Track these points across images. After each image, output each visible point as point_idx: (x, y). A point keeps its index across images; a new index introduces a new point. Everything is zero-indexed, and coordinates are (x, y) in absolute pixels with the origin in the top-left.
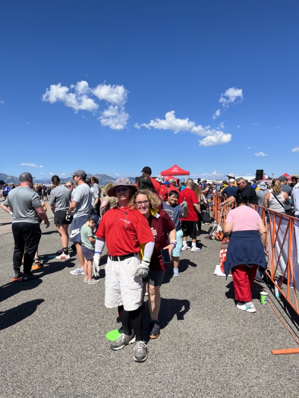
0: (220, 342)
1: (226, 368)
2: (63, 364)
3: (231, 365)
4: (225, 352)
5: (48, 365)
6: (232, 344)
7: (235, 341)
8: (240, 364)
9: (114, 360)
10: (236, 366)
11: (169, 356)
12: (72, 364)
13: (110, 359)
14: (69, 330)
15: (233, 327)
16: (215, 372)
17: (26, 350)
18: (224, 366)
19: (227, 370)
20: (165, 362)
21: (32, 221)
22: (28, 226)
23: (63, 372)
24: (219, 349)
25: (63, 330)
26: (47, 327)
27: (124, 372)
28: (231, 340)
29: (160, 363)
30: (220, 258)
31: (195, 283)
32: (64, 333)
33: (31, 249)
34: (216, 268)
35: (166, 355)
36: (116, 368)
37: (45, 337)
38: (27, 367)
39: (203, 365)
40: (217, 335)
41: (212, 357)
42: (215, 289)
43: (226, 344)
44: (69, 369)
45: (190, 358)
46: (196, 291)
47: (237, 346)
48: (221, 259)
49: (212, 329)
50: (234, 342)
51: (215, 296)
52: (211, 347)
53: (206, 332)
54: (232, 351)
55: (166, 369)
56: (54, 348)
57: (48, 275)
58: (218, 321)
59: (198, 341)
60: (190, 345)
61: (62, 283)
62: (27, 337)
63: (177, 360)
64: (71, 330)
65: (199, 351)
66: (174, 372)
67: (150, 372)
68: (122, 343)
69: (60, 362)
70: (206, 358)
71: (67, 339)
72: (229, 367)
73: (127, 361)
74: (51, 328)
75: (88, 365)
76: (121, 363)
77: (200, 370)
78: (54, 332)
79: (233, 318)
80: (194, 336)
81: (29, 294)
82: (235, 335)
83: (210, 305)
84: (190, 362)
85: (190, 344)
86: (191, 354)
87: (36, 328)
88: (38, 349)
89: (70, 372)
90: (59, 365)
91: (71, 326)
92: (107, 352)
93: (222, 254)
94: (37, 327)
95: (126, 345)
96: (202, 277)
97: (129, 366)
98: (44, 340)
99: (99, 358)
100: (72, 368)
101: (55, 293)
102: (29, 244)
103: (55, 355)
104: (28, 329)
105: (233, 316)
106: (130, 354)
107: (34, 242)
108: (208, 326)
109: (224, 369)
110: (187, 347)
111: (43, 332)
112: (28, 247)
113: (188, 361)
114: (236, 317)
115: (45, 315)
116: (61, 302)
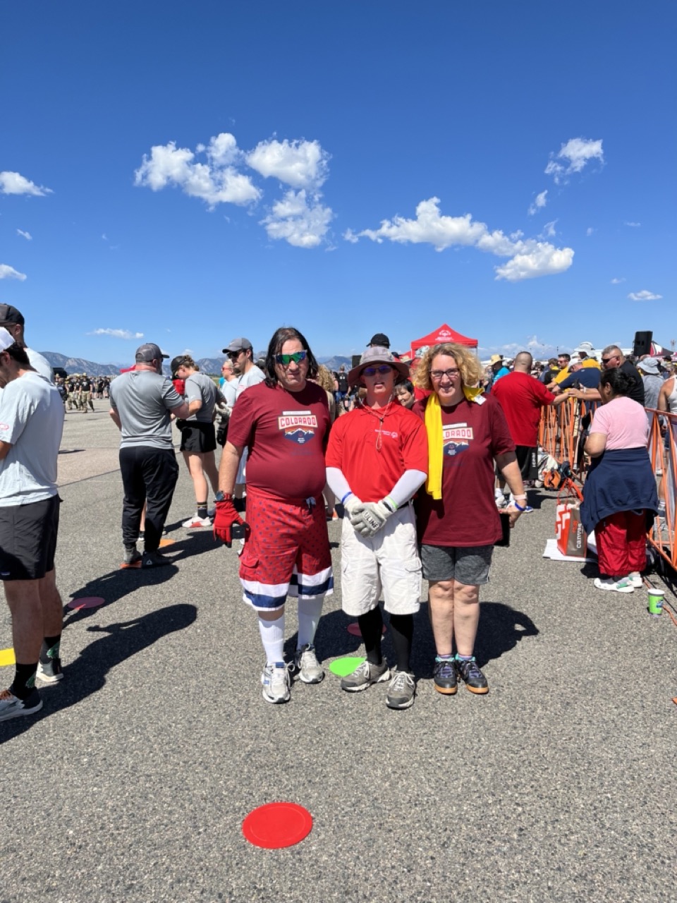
0: (565, 682)
1: (579, 727)
2: (253, 714)
3: (590, 721)
4: (575, 699)
5: (223, 715)
6: (588, 687)
7: (596, 680)
8: (608, 721)
9: (351, 709)
10: (599, 725)
11: (461, 703)
12: (270, 713)
13: (343, 707)
14: (253, 656)
15: (591, 655)
16: (556, 733)
17: (176, 690)
18: (575, 723)
19: (581, 730)
20: (453, 715)
21: (160, 444)
22: (153, 455)
23: (255, 727)
24: (563, 694)
25: (242, 656)
26: (208, 650)
27: (373, 729)
28: (588, 679)
29: (443, 716)
30: (558, 523)
31: (504, 574)
32: (244, 662)
33: (158, 502)
34: (548, 544)
35: (453, 702)
36: (357, 722)
37: (209, 668)
38: (184, 718)
39: (531, 720)
40: (558, 670)
41: (548, 708)
42: (546, 585)
43: (577, 685)
44: (265, 722)
45: (503, 709)
46: (506, 588)
47: (600, 690)
48: (559, 526)
49: (546, 659)
50: (593, 683)
51: (549, 599)
52: (544, 689)
53: (533, 663)
54: (590, 698)
55: (457, 726)
56: (229, 687)
57: (193, 557)
58: (556, 644)
59: (518, 679)
60: (502, 687)
61: (224, 573)
62: (174, 667)
63: (476, 711)
64: (256, 656)
65: (521, 696)
66: (473, 730)
67: (426, 730)
68: (365, 680)
69: (246, 710)
70: (536, 709)
71: (252, 672)
72: (586, 725)
73: (377, 711)
74: (217, 652)
75: (302, 716)
76: (367, 714)
77: (525, 728)
78: (224, 659)
79: (590, 640)
80: (508, 670)
81: (162, 593)
82: (595, 670)
83: (539, 616)
84: (505, 715)
85: (502, 684)
86: (505, 701)
87: (188, 652)
88: (200, 688)
89: (268, 726)
90: (244, 716)
91: (256, 649)
92: (336, 696)
93: (561, 514)
94: (190, 650)
95: (371, 684)
96: (517, 563)
97: (383, 720)
98: (208, 673)
99: (320, 704)
100: (271, 721)
101: (214, 591)
102: (155, 492)
103: (234, 699)
104: (174, 654)
105: (589, 636)
106: (381, 700)
107: (164, 490)
108: (536, 653)
109: (574, 729)
110: (495, 689)
111: (203, 659)
112: (154, 497)
113: (500, 713)
114: (595, 638)
115: (201, 630)
116: (228, 606)
